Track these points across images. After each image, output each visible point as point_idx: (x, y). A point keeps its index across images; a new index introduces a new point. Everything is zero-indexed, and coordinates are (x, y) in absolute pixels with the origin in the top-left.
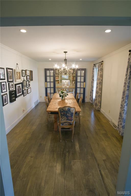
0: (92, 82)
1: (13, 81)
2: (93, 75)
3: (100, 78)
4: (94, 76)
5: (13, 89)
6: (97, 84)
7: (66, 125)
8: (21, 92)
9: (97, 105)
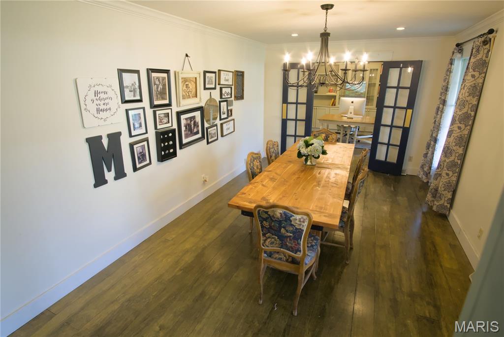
0: (438, 109)
1: (169, 105)
2: (444, 84)
3: (468, 99)
4: (450, 90)
5: (169, 125)
6: (453, 122)
7: (280, 259)
8: (197, 133)
9: (438, 195)
